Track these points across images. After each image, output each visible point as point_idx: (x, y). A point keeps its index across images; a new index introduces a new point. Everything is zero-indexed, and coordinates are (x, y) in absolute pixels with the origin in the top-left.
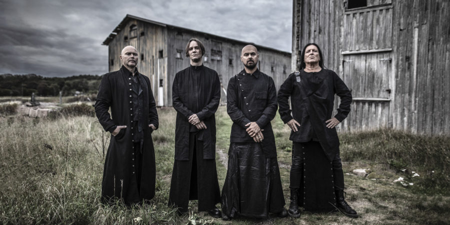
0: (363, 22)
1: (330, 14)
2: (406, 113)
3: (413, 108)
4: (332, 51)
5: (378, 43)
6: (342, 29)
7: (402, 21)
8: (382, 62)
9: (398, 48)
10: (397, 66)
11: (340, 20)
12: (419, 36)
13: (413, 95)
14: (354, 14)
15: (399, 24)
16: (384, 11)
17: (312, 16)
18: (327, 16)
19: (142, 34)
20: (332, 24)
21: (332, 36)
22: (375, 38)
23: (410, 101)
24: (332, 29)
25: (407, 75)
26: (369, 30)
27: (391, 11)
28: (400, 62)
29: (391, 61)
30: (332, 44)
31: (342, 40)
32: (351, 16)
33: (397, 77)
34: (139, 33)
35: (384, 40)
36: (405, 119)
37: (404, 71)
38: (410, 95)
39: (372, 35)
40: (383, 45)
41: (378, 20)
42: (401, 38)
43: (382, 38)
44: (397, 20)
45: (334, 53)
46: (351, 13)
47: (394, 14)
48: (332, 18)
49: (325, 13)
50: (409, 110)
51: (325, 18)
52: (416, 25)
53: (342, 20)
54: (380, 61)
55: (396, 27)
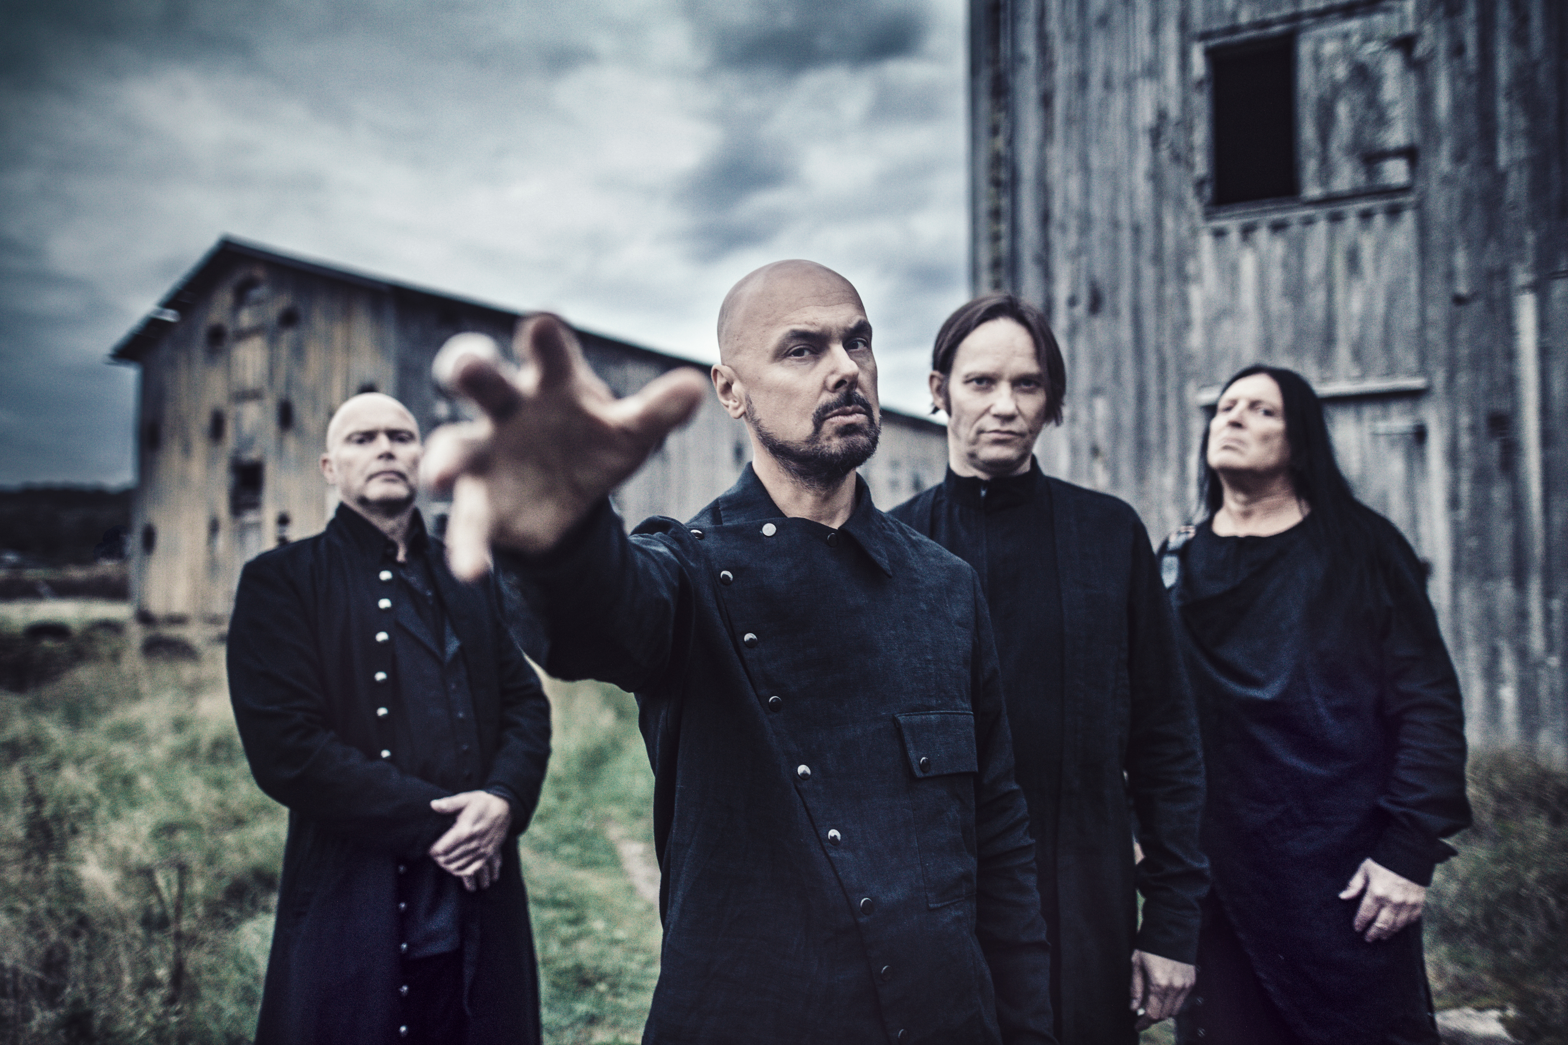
0: (1285, 265)
1: (1137, 230)
2: (1508, 665)
3: (1537, 642)
4: (1153, 389)
5: (1358, 354)
6: (1196, 295)
7: (1461, 260)
8: (1383, 442)
9: (1451, 378)
10: (1453, 457)
11: (1185, 253)
12: (1543, 326)
13: (1535, 587)
14: (1247, 231)
15: (1450, 276)
16: (1379, 220)
17: (1055, 234)
18: (1126, 237)
19: (289, 319)
20: (1149, 273)
21: (1149, 321)
22: (1346, 332)
23: (1522, 615)
24: (1148, 295)
25: (1499, 494)
26: (1317, 299)
27: (1408, 219)
28: (1465, 441)
29: (1420, 435)
30: (1152, 360)
31: (1196, 340)
32: (1234, 236)
33: (1454, 503)
34: (273, 311)
35: (1387, 344)
36: (1508, 694)
37: (1481, 478)
38: (1520, 584)
39: (1330, 321)
40: (1381, 363)
41: (1353, 260)
42: (1463, 333)
43: (1376, 332)
44: (1438, 258)
45: (1163, 398)
46: (1232, 225)
47: (1423, 229)
48: (1148, 245)
49: (1115, 225)
50: (1522, 654)
51: (1115, 246)
52: (1522, 277)
53: (1193, 252)
54: (1375, 435)
55: (1437, 287)
